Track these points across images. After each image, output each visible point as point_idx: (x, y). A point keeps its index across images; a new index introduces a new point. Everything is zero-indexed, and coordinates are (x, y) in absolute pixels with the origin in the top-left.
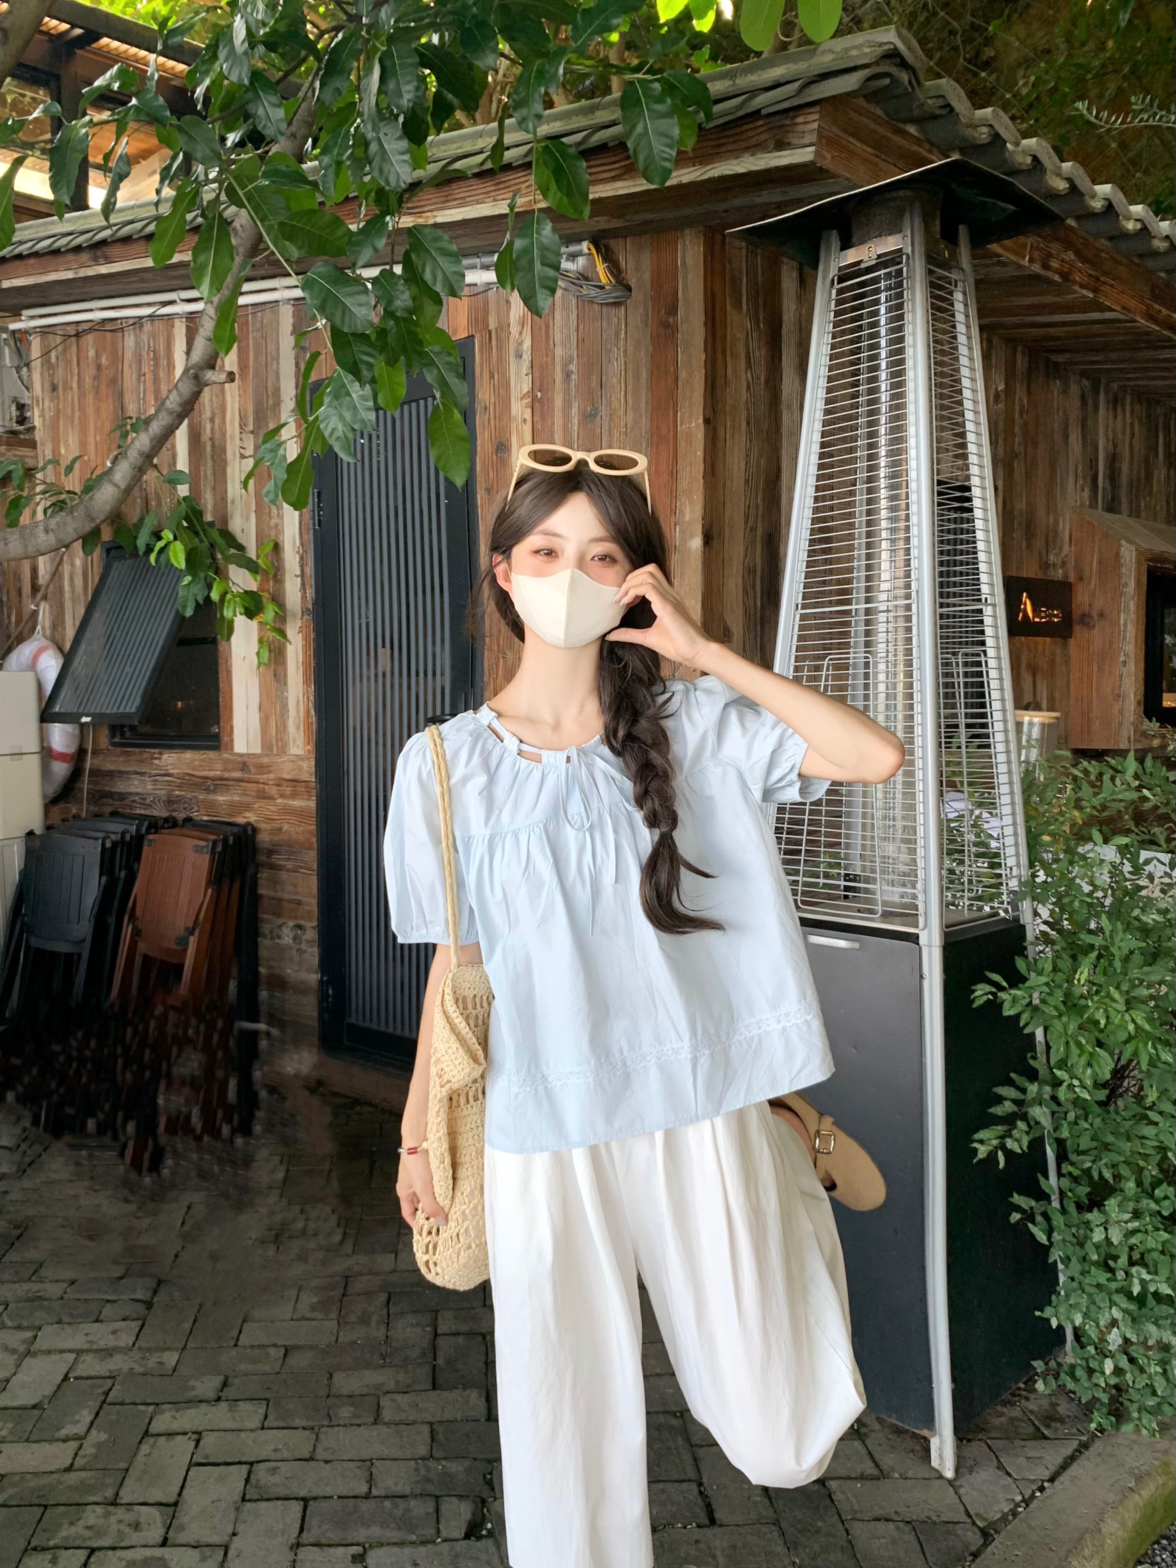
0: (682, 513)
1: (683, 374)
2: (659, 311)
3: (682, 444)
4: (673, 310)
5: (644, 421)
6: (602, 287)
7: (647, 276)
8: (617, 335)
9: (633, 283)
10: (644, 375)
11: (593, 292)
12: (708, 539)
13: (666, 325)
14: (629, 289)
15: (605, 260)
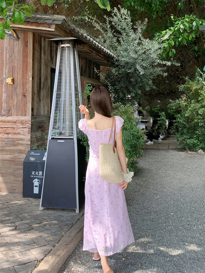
0: (28, 74)
1: (29, 53)
2: (24, 43)
3: (28, 63)
4: (27, 43)
5: (22, 59)
6: (15, 37)
7: (22, 37)
8: (17, 45)
9: (20, 37)
10: (22, 51)
11: (13, 38)
12: (33, 78)
13: (26, 45)
14: (19, 38)
15: (15, 33)
